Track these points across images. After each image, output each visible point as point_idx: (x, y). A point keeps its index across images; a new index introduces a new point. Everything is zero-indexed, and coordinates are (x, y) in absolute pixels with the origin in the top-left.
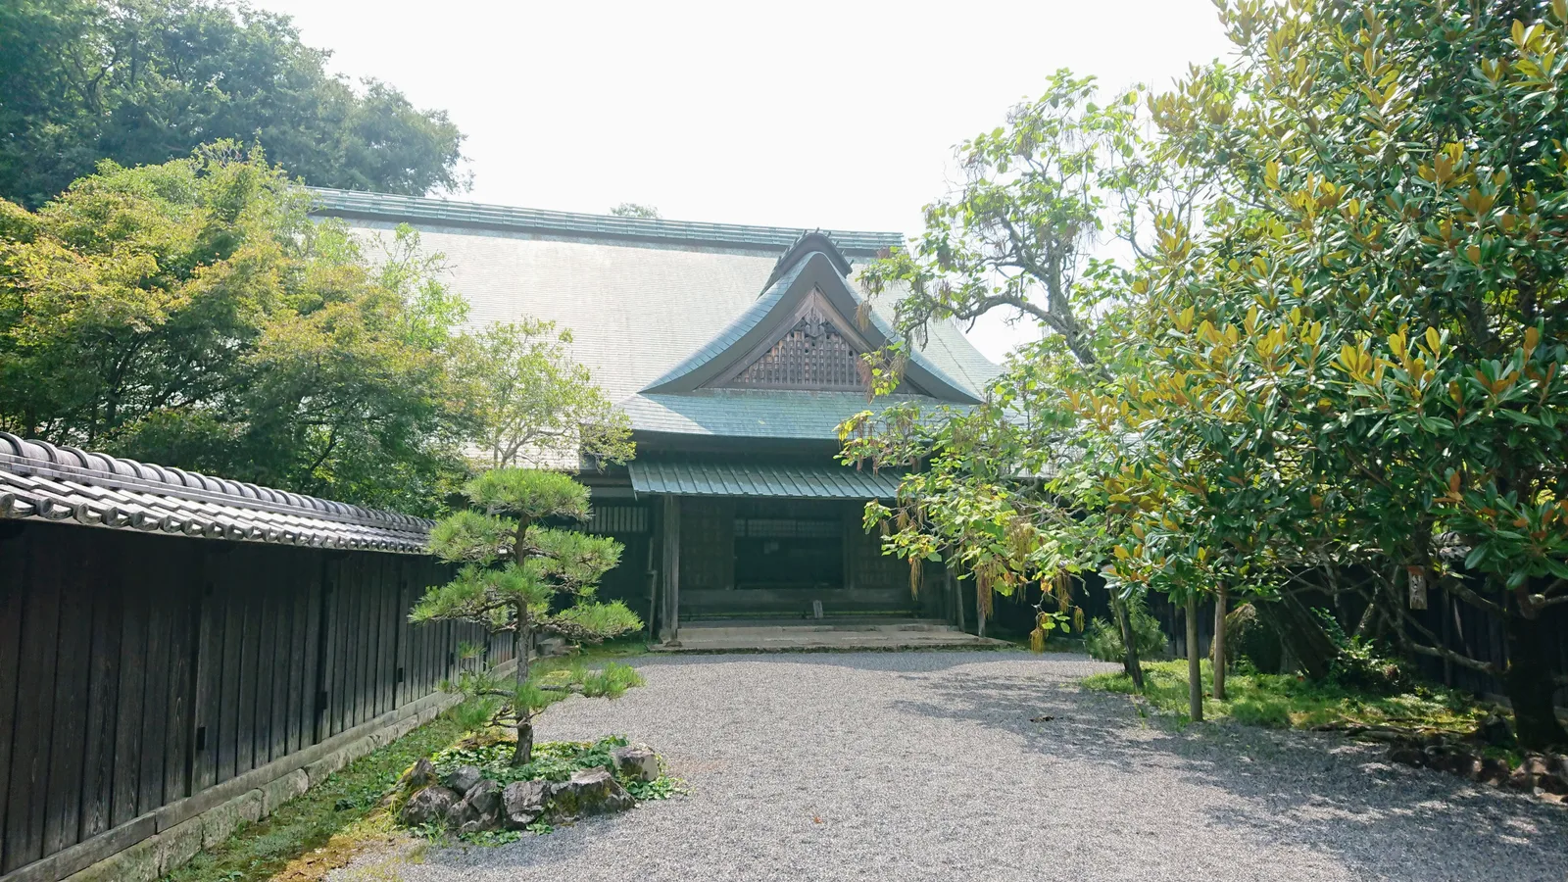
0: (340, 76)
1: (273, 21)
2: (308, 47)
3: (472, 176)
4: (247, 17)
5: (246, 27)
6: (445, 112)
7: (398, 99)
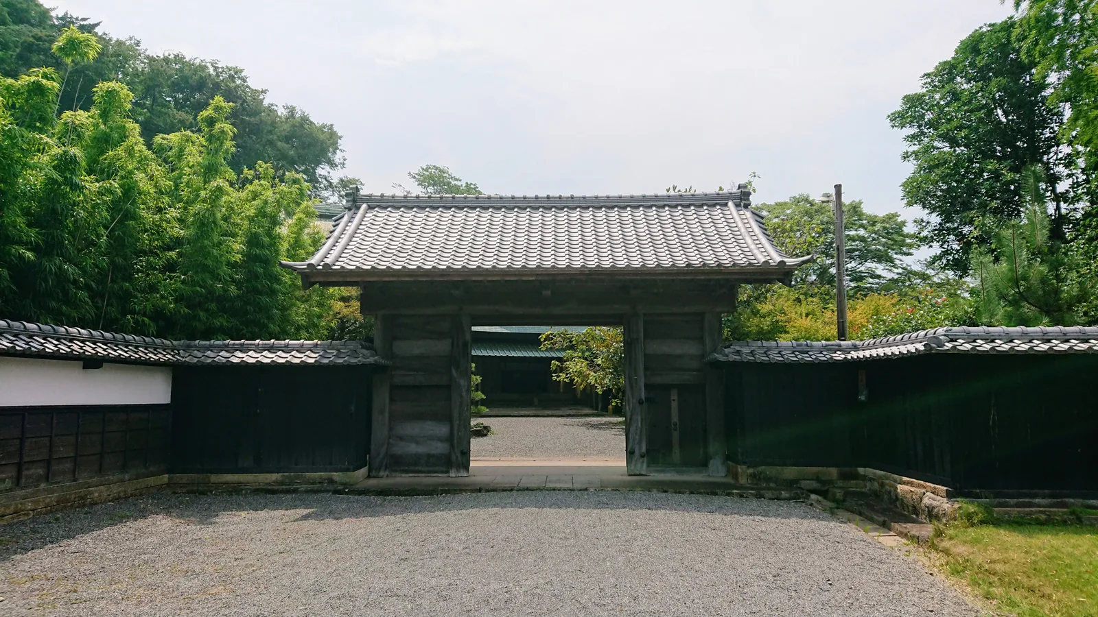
0: (272, 105)
1: (232, 73)
2: (254, 89)
3: (345, 160)
4: (216, 68)
5: (214, 74)
6: (332, 125)
7: (305, 119)
